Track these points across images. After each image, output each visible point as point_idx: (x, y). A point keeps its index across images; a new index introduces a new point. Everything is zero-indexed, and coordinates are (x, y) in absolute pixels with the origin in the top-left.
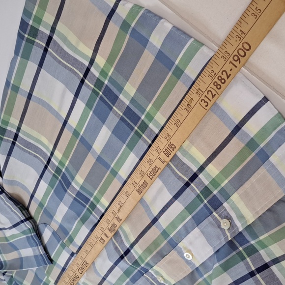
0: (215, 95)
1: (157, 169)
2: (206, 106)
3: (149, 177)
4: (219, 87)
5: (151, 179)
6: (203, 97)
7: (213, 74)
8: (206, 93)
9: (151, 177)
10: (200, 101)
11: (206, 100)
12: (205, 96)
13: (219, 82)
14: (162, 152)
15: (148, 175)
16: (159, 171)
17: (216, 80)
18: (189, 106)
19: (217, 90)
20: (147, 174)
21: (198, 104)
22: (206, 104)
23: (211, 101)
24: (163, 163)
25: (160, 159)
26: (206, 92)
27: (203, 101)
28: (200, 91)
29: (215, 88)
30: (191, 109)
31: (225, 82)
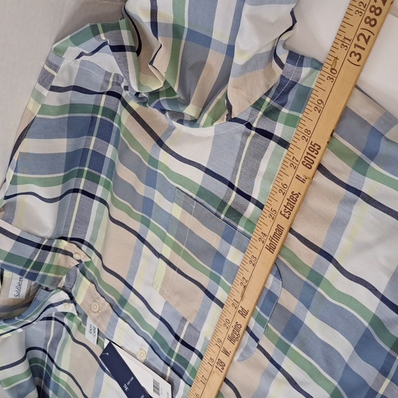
0: (369, 37)
1: (295, 196)
2: (358, 60)
3: (284, 215)
4: (373, 23)
5: (288, 218)
6: (352, 49)
7: (362, 7)
8: (355, 41)
9: (287, 215)
10: (348, 57)
11: (358, 50)
12: (356, 45)
13: (372, 16)
14: (301, 165)
15: (283, 213)
16: (299, 199)
17: (368, 13)
18: (334, 71)
19: (371, 29)
20: (281, 213)
21: (346, 61)
22: (358, 56)
23: (364, 49)
24: (303, 181)
25: (298, 177)
26: (356, 38)
27: (353, 54)
28: (347, 41)
29: (368, 26)
30: (336, 75)
31: (381, 11)
